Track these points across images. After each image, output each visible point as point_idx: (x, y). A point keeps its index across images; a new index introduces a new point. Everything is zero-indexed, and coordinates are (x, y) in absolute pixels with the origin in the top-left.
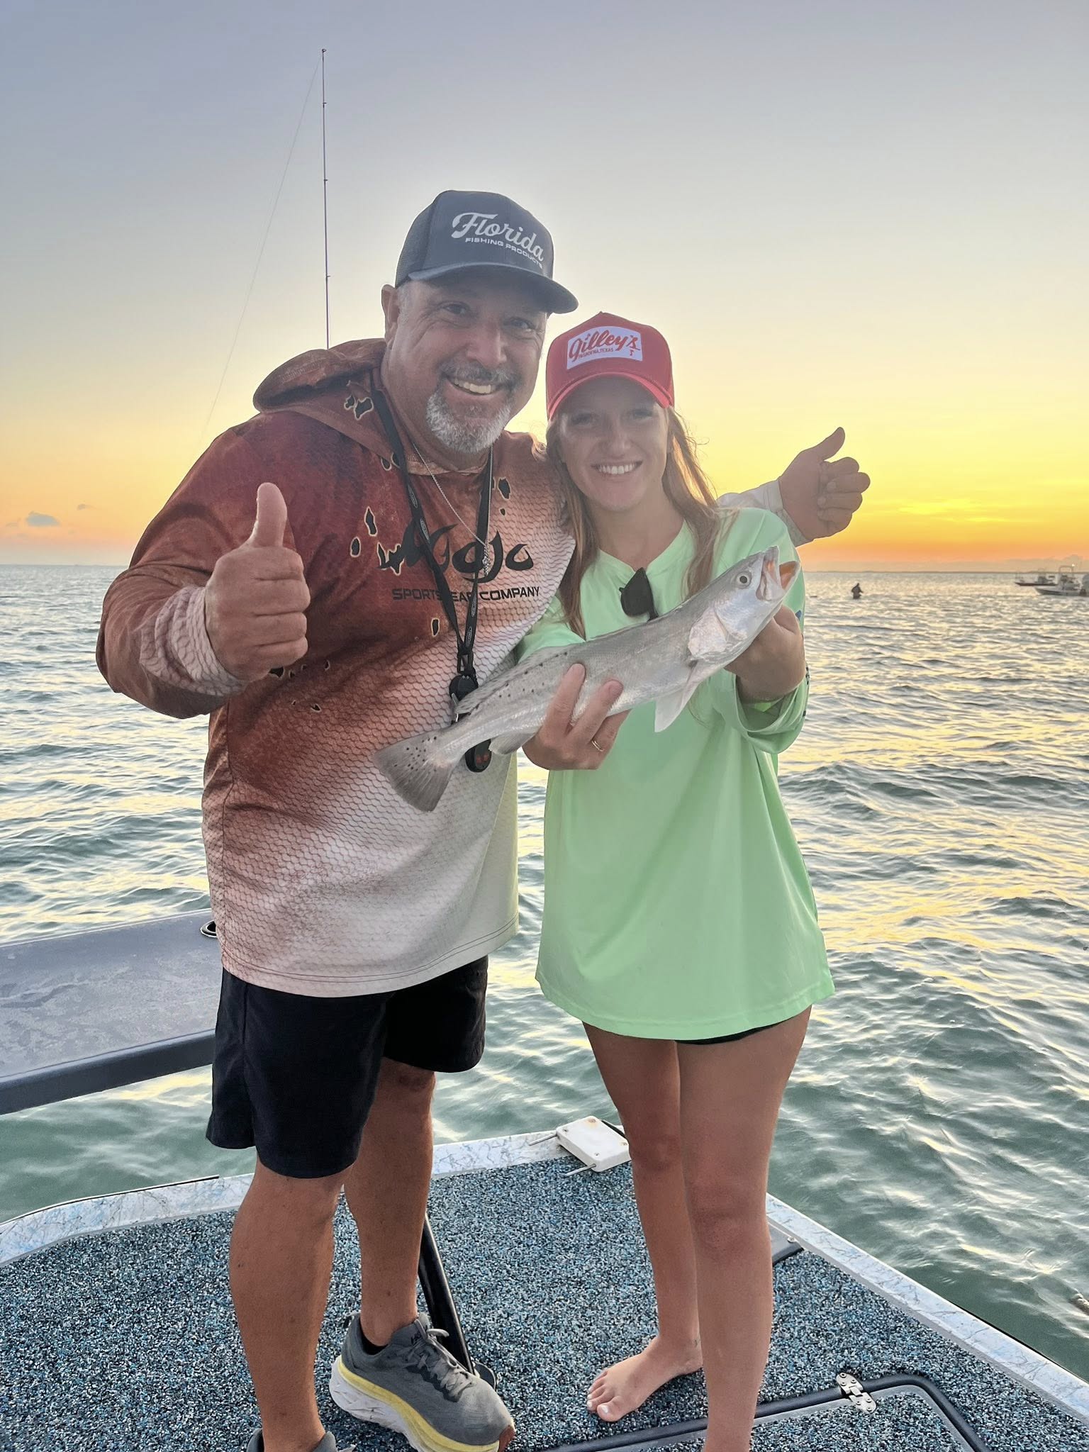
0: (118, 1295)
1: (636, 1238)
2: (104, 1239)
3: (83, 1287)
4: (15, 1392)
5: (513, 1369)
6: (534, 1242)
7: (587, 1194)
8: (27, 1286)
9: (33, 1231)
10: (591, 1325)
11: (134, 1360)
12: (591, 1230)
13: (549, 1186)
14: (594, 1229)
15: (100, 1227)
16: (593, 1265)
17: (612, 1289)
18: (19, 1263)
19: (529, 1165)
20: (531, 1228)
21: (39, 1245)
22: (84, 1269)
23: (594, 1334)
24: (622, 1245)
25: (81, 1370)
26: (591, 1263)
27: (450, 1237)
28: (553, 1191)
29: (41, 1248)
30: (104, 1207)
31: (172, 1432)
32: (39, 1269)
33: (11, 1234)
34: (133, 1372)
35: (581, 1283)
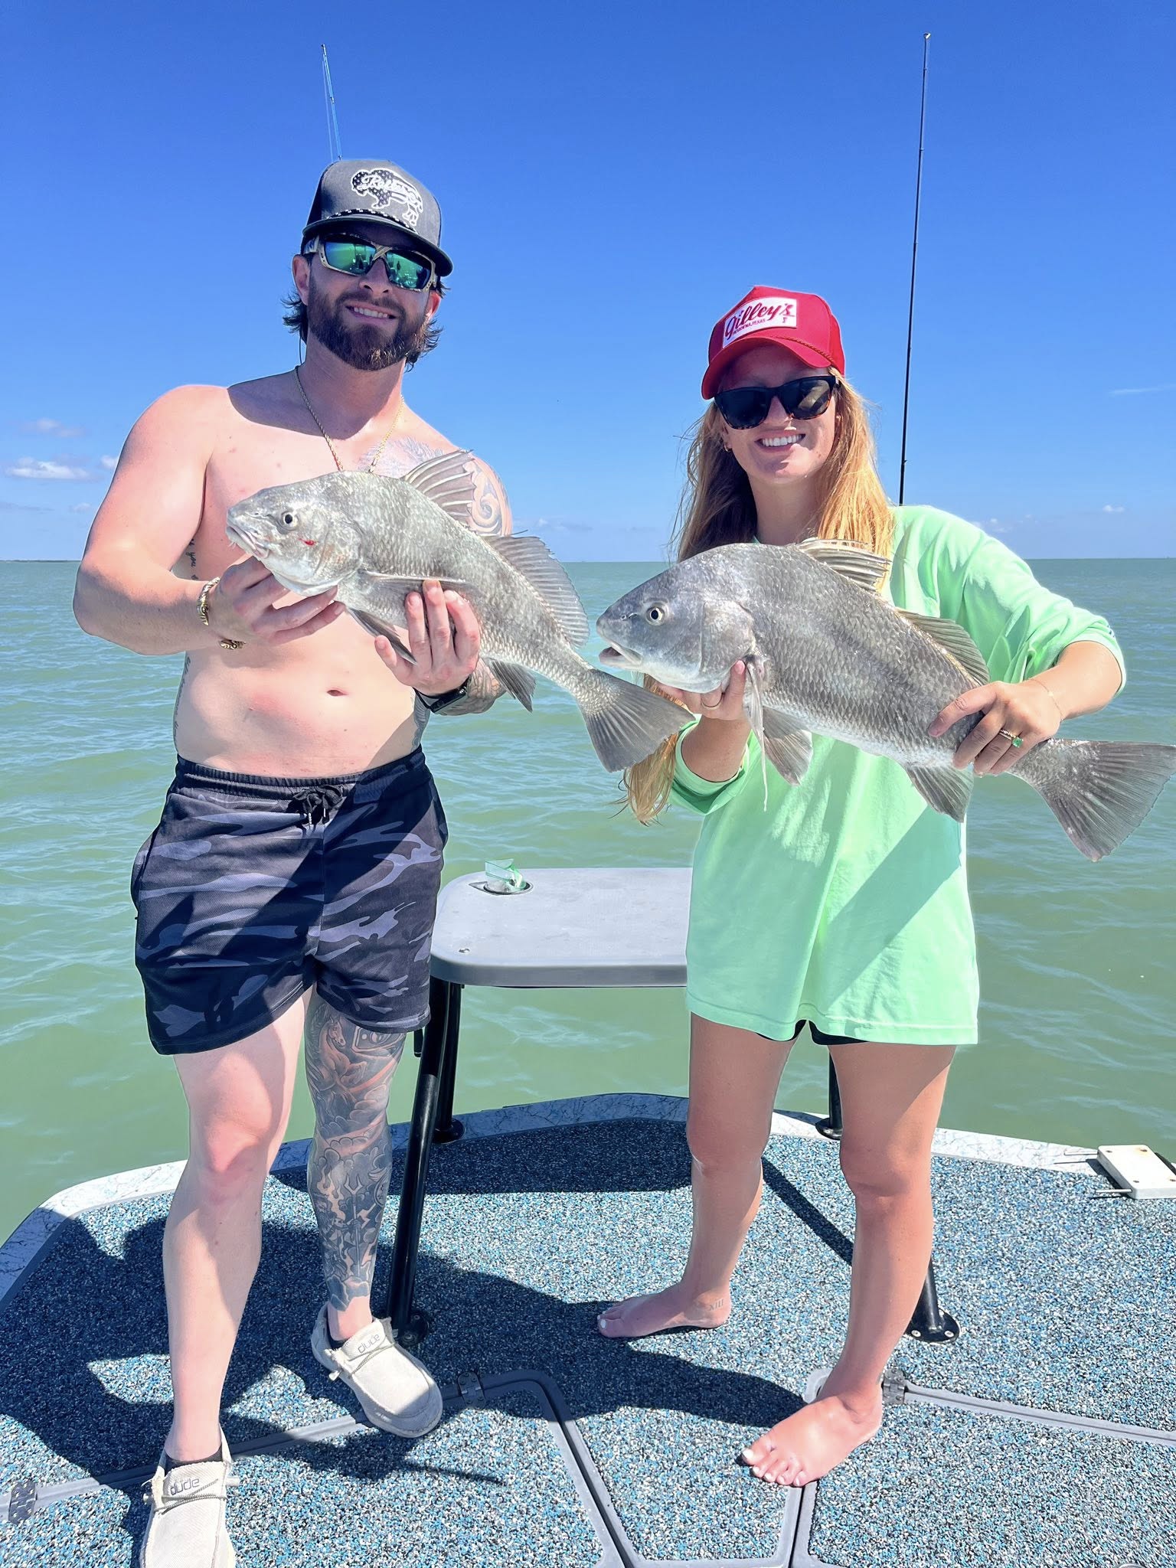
0: (659, 1169)
1: (1155, 1267)
2: (659, 1125)
3: (635, 1156)
4: (568, 1213)
5: (979, 1329)
6: (1039, 1238)
7: (1114, 1214)
8: (595, 1144)
9: (609, 1107)
10: (1073, 1321)
11: (659, 1217)
12: (1105, 1246)
13: (1074, 1196)
14: (1110, 1246)
15: (659, 1118)
16: (1096, 1275)
17: (1109, 1300)
18: (593, 1125)
19: (1059, 1173)
20: (1040, 1225)
21: (610, 1118)
22: (639, 1143)
23: (1073, 1329)
24: (1135, 1268)
25: (618, 1212)
26: (1095, 1272)
27: (954, 1210)
28: (1077, 1202)
29: (611, 1121)
30: (665, 1103)
31: (673, 1275)
32: (605, 1135)
33: (592, 1105)
34: (655, 1225)
35: (1077, 1286)
